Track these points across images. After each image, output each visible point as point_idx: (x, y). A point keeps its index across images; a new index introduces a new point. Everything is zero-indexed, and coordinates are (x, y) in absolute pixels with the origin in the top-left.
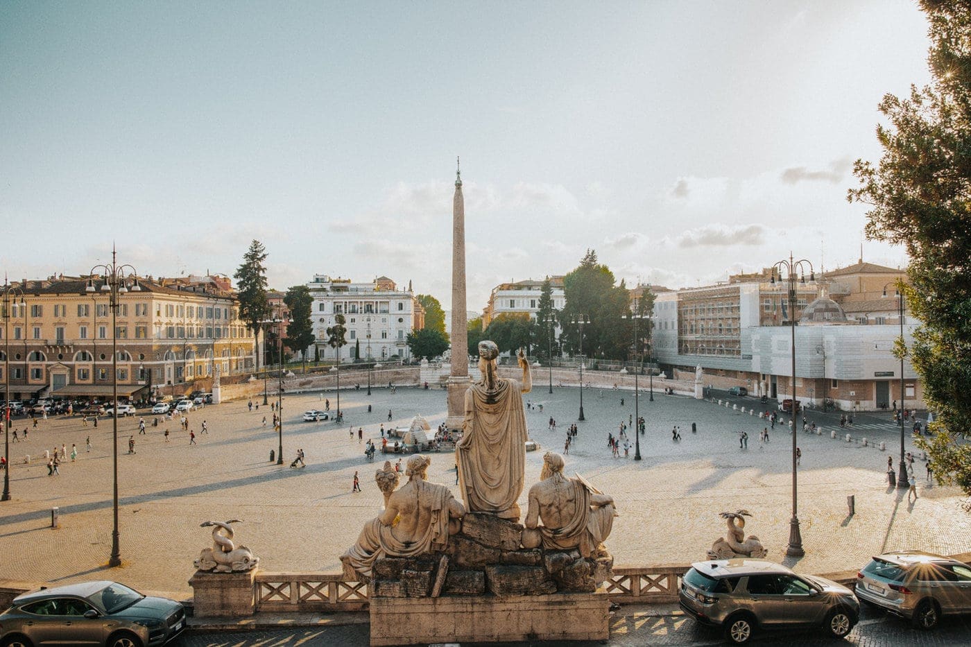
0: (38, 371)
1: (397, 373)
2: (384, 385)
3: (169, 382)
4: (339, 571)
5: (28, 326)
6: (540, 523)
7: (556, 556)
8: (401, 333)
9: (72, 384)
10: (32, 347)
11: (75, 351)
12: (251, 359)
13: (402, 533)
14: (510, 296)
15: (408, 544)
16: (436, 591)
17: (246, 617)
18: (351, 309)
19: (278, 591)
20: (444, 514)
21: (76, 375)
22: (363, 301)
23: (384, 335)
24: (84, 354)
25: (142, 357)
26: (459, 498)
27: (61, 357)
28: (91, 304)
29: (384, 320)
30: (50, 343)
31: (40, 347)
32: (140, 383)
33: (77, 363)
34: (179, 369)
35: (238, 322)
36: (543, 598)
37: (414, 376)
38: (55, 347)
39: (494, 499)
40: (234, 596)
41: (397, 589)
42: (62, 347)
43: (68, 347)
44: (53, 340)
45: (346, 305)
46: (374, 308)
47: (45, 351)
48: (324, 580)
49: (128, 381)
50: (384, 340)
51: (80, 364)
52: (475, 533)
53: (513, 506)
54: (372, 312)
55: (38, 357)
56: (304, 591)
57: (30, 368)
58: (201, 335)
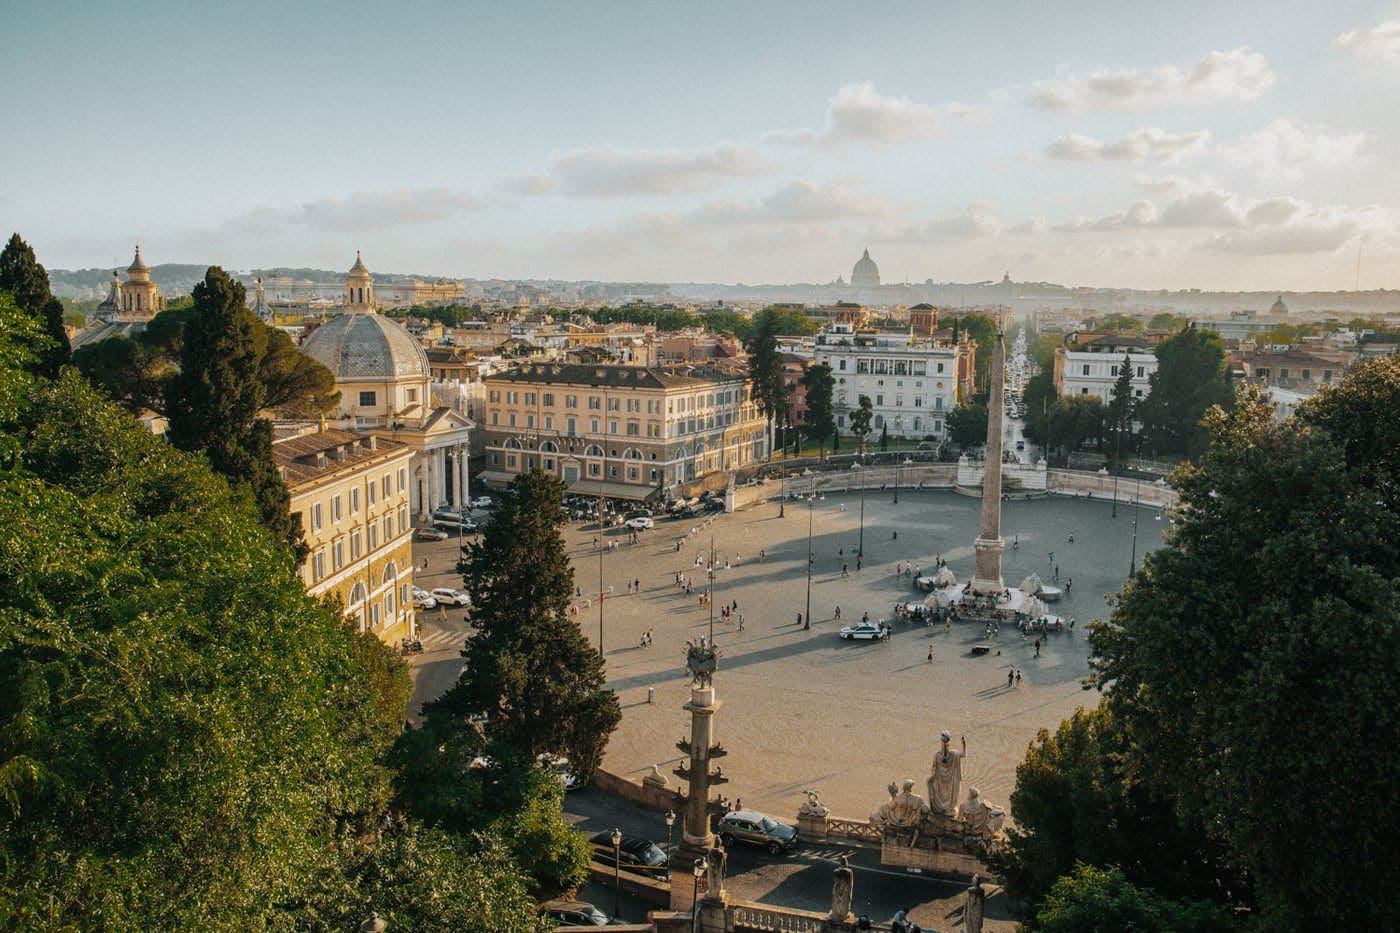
0: (550, 461)
1: (931, 471)
2: (914, 485)
3: (680, 482)
4: (868, 822)
5: (541, 414)
6: (965, 820)
7: (970, 838)
8: (939, 401)
9: (583, 479)
10: (544, 438)
11: (586, 446)
12: (762, 442)
13: (899, 815)
14: (1084, 361)
15: (901, 821)
16: (912, 845)
17: (822, 838)
18: (879, 368)
19: (838, 826)
20: (919, 810)
21: (587, 470)
22: (894, 359)
23: (918, 403)
24: (595, 448)
25: (654, 457)
26: (927, 804)
27: (572, 449)
28: (603, 397)
29: (919, 384)
30: (561, 434)
31: (554, 439)
32: (651, 483)
33: (589, 457)
34: (690, 468)
35: (748, 403)
36: (962, 856)
37: (949, 475)
38: (567, 439)
39: (944, 805)
40: (818, 827)
41: (894, 841)
42: (573, 440)
43: (579, 440)
44: (565, 433)
45: (872, 363)
46: (907, 368)
47: (556, 442)
48: (860, 825)
49: (640, 481)
50: (919, 409)
51: (591, 459)
52: (932, 821)
53: (953, 810)
54: (905, 374)
55: (550, 447)
56: (850, 828)
57: (543, 458)
58: (710, 425)
